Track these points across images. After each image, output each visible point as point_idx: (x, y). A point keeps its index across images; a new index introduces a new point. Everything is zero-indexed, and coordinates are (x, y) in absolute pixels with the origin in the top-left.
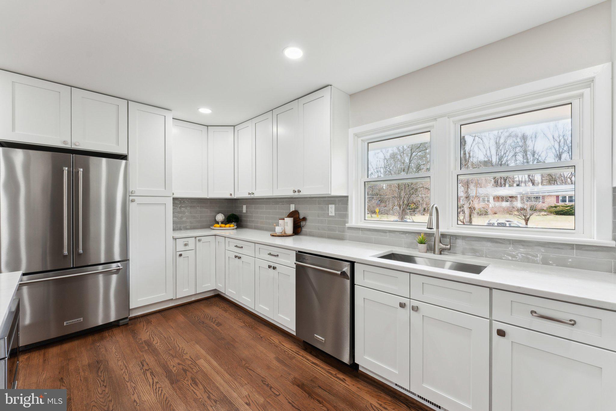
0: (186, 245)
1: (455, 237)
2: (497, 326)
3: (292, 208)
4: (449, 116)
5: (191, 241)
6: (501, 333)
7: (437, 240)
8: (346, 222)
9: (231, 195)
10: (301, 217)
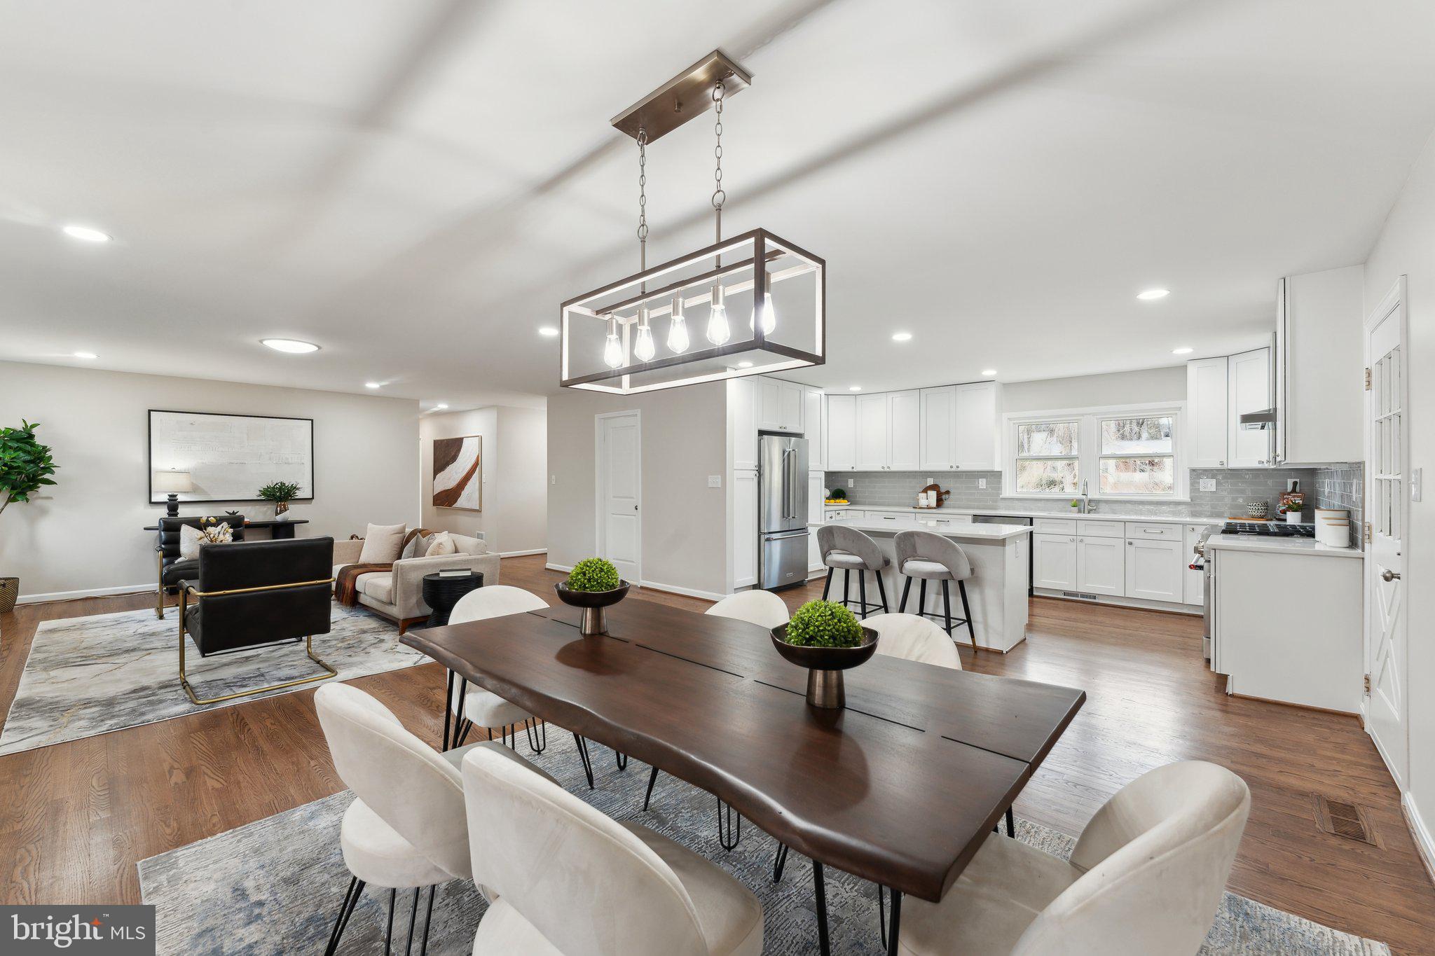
0: (831, 517)
1: (1098, 502)
2: (1127, 540)
3: (930, 482)
4: (1094, 414)
5: (833, 514)
6: (1130, 544)
7: (1086, 504)
8: (998, 494)
9: (853, 468)
10: (943, 490)
